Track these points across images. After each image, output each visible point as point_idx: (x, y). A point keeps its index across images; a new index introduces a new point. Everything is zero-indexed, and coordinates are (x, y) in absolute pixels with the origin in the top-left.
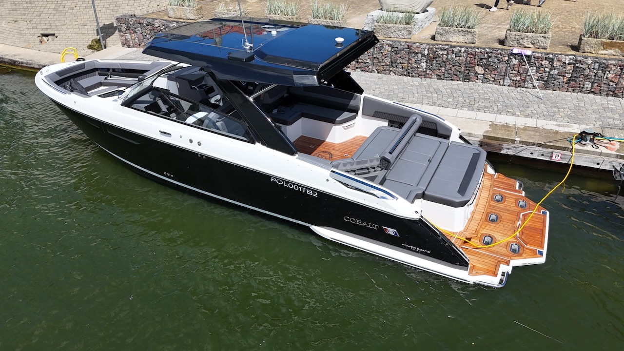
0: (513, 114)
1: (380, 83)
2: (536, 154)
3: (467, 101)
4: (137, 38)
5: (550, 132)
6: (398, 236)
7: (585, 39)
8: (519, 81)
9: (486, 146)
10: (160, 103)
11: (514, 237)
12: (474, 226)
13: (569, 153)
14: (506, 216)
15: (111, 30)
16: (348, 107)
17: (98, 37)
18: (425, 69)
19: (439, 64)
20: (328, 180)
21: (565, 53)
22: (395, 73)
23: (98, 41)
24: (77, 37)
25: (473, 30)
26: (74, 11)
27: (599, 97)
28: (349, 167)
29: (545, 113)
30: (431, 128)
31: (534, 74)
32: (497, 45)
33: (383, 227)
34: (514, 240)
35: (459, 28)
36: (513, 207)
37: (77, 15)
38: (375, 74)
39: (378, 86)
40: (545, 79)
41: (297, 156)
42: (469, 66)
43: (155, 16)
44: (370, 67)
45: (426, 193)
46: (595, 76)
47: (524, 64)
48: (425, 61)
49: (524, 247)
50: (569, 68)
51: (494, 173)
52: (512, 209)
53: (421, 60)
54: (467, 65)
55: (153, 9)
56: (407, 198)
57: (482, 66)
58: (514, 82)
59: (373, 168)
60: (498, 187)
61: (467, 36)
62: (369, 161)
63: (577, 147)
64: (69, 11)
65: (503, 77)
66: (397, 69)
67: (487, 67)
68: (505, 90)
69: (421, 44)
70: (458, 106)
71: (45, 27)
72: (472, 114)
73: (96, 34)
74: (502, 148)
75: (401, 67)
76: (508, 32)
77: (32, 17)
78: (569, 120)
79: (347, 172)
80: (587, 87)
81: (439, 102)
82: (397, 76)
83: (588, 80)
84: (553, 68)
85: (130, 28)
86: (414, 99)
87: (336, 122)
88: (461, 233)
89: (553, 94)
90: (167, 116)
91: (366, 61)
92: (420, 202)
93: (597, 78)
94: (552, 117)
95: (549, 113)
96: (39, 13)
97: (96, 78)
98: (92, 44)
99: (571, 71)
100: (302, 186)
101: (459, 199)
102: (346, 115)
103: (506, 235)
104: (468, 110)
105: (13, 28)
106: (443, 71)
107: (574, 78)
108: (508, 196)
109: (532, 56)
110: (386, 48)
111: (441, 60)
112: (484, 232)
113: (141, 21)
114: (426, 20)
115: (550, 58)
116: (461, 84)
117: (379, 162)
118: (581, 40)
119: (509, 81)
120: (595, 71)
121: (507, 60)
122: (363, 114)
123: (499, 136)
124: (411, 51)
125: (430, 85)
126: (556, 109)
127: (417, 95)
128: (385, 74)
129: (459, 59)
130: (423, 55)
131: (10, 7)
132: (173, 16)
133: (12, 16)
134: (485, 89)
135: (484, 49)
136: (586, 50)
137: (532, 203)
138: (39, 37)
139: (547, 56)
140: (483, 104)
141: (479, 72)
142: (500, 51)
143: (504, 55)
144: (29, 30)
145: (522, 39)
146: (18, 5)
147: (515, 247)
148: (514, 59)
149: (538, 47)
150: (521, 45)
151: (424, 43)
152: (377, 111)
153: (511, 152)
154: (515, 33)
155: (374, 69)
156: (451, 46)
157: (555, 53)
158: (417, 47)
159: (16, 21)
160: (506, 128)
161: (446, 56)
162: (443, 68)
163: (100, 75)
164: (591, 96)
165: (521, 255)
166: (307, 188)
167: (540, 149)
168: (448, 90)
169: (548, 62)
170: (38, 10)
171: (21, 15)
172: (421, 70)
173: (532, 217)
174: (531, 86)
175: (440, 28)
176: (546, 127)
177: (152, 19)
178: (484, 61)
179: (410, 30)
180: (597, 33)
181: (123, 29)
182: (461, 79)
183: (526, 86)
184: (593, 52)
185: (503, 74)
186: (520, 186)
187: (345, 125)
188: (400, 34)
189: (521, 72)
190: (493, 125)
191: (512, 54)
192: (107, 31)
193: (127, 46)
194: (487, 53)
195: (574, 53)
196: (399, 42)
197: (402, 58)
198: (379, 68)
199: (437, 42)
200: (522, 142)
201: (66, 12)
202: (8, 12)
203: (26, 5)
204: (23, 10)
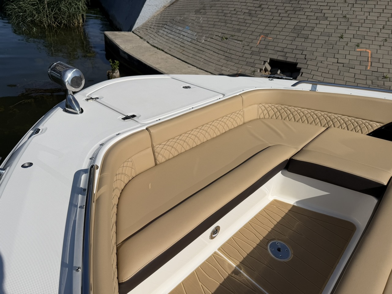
77: (251, 37)
133: (219, 30)
144: (246, 55)
159: (223, 38)
170: (263, 27)
171: (234, 30)
201: (316, 38)
202: (213, 23)
203: (242, 17)
204: (237, 23)
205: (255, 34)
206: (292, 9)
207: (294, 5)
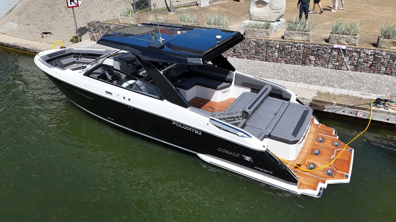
0: (333, 86)
1: (248, 65)
2: (347, 112)
3: (303, 77)
4: (99, 36)
5: (356, 98)
6: (252, 162)
7: (381, 39)
8: (338, 66)
9: (314, 106)
10: (107, 74)
11: (329, 165)
12: (303, 156)
13: (368, 112)
14: (325, 151)
15: (85, 30)
16: (226, 80)
17: (77, 35)
18: (277, 57)
19: (286, 54)
20: (208, 124)
21: (368, 48)
22: (258, 59)
23: (76, 37)
24: (64, 35)
25: (308, 33)
26: (63, 19)
27: (391, 76)
28: (222, 117)
29: (354, 86)
30: (278, 93)
31: (348, 61)
32: (324, 43)
33: (243, 156)
34: (329, 167)
35: (299, 32)
36: (330, 146)
37: (64, 21)
38: (246, 60)
39: (247, 67)
40: (355, 64)
41: (189, 108)
42: (306, 56)
43: (111, 23)
44: (242, 55)
45: (271, 134)
46: (388, 63)
47: (341, 54)
48: (277, 52)
49: (335, 172)
50: (371, 58)
51: (319, 124)
52: (329, 147)
53: (275, 51)
54: (304, 55)
55: (111, 18)
56: (258, 138)
57: (313, 56)
58: (335, 66)
59: (238, 117)
60: (321, 133)
61: (304, 37)
62: (235, 113)
63: (373, 108)
64: (60, 19)
65: (327, 63)
66: (259, 57)
67: (317, 56)
68: (328, 71)
69: (275, 41)
70: (297, 80)
71: (45, 28)
72: (306, 86)
73: (75, 33)
74: (325, 108)
75: (262, 55)
76: (331, 34)
77: (38, 22)
78: (370, 91)
79: (221, 119)
80: (383, 70)
81: (285, 78)
82: (259, 61)
83: (383, 66)
84: (360, 57)
85: (96, 29)
86: (269, 75)
87: (217, 89)
88: (294, 161)
89: (360, 74)
90: (111, 82)
91: (239, 51)
92: (267, 140)
93: (389, 64)
94: (358, 89)
95: (357, 86)
96: (42, 20)
97: (72, 59)
98: (73, 39)
99: (372, 60)
100: (191, 128)
101: (292, 139)
102: (224, 84)
103: (324, 164)
104: (304, 83)
105: (27, 28)
106: (289, 58)
107: (374, 64)
108: (327, 138)
109: (346, 50)
110: (253, 44)
111: (287, 51)
112: (309, 162)
113: (103, 25)
114: (279, 26)
115: (358, 51)
116: (300, 67)
117: (241, 114)
118: (378, 40)
119: (331, 65)
120: (388, 60)
121: (330, 52)
122: (235, 84)
123: (322, 100)
124: (268, 45)
125: (280, 67)
126: (361, 84)
127: (271, 73)
128: (252, 59)
129: (299, 51)
130: (276, 48)
131: (26, 16)
132: (122, 22)
133: (27, 22)
134: (316, 70)
135: (315, 45)
136: (382, 47)
137: (343, 143)
138: (41, 34)
139: (356, 50)
140: (314, 80)
141: (312, 59)
142: (325, 46)
143: (328, 49)
144: (36, 30)
145: (340, 39)
146: (30, 15)
147: (329, 171)
148: (334, 52)
149: (350, 44)
150: (340, 42)
151: (277, 41)
152: (244, 82)
153: (329, 111)
154: (335, 35)
155: (245, 56)
156: (294, 43)
157: (362, 48)
158: (272, 43)
159: (28, 25)
160: (328, 95)
161: (291, 49)
162: (289, 57)
163: (74, 57)
164: (386, 76)
165: (333, 177)
166: (195, 129)
167: (349, 109)
168: (291, 71)
169: (357, 54)
170: (41, 18)
171: (32, 21)
172: (274, 57)
173: (342, 153)
174: (346, 69)
175: (287, 31)
176: (354, 95)
177: (109, 24)
178: (315, 52)
179: (268, 32)
180: (389, 36)
181: (92, 30)
182: (300, 64)
183: (342, 69)
184: (387, 48)
185: (328, 61)
186: (335, 133)
187: (223, 90)
188: (262, 35)
189: (339, 60)
190: (319, 93)
191: (333, 48)
192: (82, 31)
193: (94, 40)
194: (317, 48)
195: (374, 48)
196: (261, 40)
197: (263, 50)
198: (248, 56)
199: (285, 40)
200: (337, 104)
201: (58, 19)
202: (24, 19)
203: (35, 15)
204: (33, 18)
205: (39, 21)
206: (51, 9)
207: (52, 8)
